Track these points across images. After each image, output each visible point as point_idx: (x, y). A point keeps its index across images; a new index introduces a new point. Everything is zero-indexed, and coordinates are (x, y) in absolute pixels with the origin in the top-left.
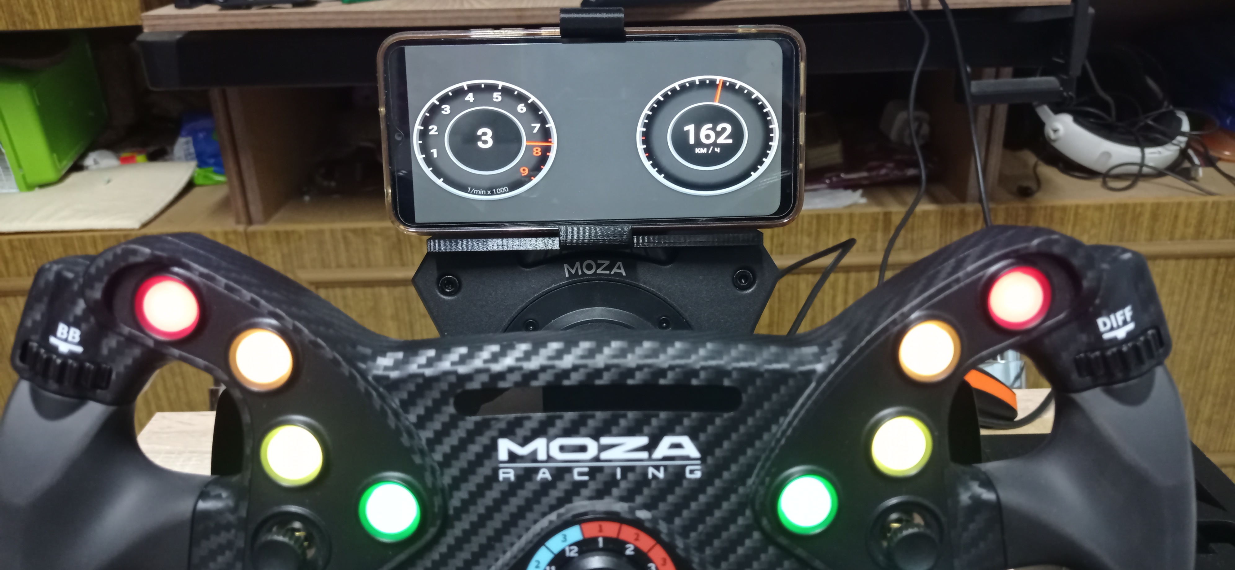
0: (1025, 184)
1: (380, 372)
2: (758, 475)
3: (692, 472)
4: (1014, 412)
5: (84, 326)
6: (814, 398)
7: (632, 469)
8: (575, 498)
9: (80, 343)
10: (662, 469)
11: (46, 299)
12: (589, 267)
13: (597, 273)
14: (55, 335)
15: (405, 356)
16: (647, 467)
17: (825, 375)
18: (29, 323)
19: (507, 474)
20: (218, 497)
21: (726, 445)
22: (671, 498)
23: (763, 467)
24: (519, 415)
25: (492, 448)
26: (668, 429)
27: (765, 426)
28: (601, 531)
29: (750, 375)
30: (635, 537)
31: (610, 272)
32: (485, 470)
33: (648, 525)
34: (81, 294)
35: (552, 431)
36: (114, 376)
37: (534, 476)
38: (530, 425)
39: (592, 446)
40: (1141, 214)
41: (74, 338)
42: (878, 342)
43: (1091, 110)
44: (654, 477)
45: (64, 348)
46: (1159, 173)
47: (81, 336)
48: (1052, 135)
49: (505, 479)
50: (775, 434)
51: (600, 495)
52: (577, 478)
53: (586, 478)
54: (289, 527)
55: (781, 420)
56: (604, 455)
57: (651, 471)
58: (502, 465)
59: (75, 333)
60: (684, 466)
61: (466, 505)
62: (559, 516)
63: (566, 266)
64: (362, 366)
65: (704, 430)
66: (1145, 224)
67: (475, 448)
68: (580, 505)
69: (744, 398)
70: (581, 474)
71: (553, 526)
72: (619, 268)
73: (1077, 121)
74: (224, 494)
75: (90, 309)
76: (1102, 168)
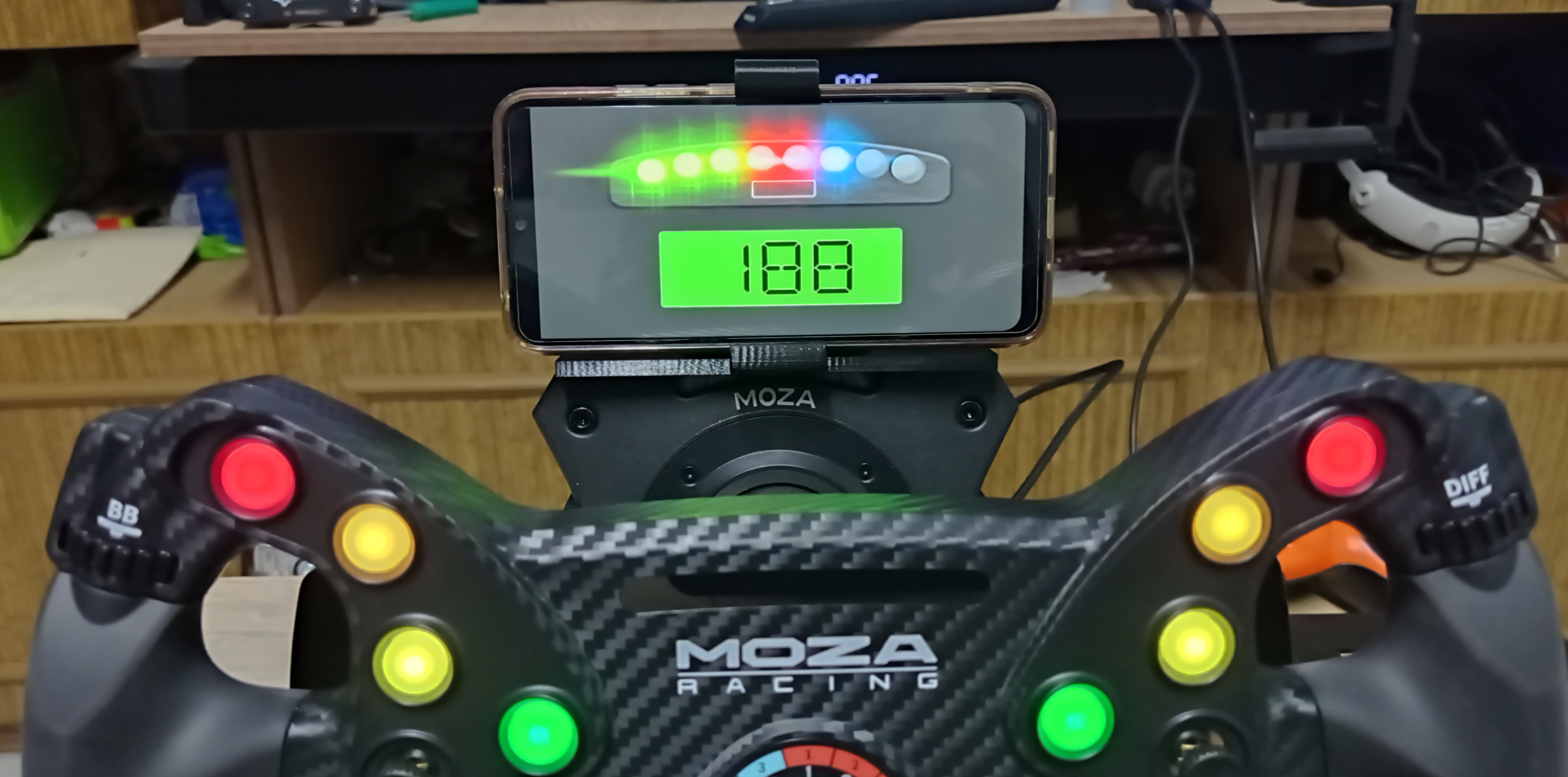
0: (1323, 265)
1: (525, 557)
2: (1011, 684)
3: (925, 681)
5: (143, 503)
6: (1082, 585)
7: (849, 677)
8: (775, 716)
9: (138, 526)
10: (887, 677)
11: (92, 468)
12: (767, 397)
13: (778, 404)
14: (105, 515)
15: (555, 534)
16: (868, 675)
17: (1096, 556)
18: (70, 499)
19: (688, 685)
20: (316, 719)
21: (969, 645)
22: (898, 715)
23: (1017, 674)
24: (702, 610)
25: (670, 651)
26: (895, 627)
27: (1021, 620)
28: (809, 757)
29: (1001, 555)
30: (853, 765)
31: (795, 404)
32: (659, 682)
33: (868, 749)
34: (141, 460)
35: (745, 630)
36: (181, 566)
37: (723, 687)
38: (716, 623)
39: (798, 649)
40: (1477, 308)
41: (130, 518)
42: (1165, 513)
43: (1413, 167)
44: (877, 687)
45: (117, 532)
46: (1502, 252)
47: (140, 518)
48: (1359, 200)
49: (685, 692)
50: (1033, 632)
51: (806, 712)
52: (778, 689)
53: (790, 690)
54: (408, 756)
55: (1040, 613)
56: (812, 661)
57: (873, 679)
58: (681, 674)
59: (131, 511)
60: (917, 673)
61: (636, 726)
62: (755, 738)
63: (736, 396)
64: (503, 549)
65: (941, 627)
66: (1484, 321)
67: (646, 653)
68: (782, 725)
69: (993, 585)
70: (783, 685)
71: (747, 753)
72: (807, 398)
73: (1392, 180)
74: (324, 715)
75: (152, 480)
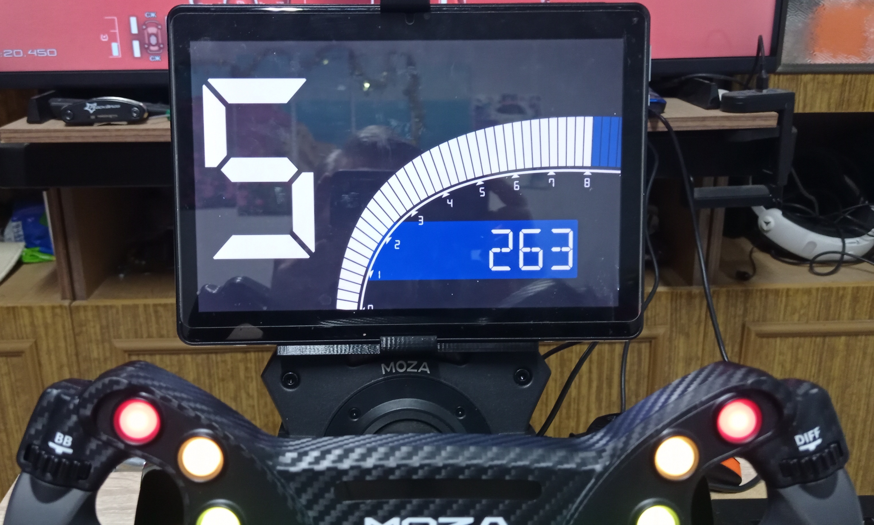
0: (743, 269)
1: (282, 468)
4: (739, 479)
5: (75, 434)
6: (594, 490)
9: (71, 447)
11: (46, 415)
12: (401, 367)
13: (408, 371)
14: (53, 441)
15: (298, 455)
17: (601, 474)
18: (33, 432)
21: (530, 524)
24: (379, 500)
25: (361, 524)
26: (488, 512)
27: (559, 510)
29: (548, 472)
31: (418, 371)
34: (76, 411)
35: (404, 512)
36: (92, 471)
38: (387, 507)
39: (433, 524)
40: (843, 296)
41: (67, 443)
42: (640, 450)
43: (798, 206)
45: (59, 450)
46: (857, 260)
47: (73, 442)
48: (765, 227)
50: (566, 517)
55: (570, 506)
59: (68, 439)
63: (383, 366)
64: (270, 463)
65: (514, 513)
66: (848, 305)
67: (347, 524)
69: (543, 488)
72: (424, 367)
73: (785, 215)
75: (82, 422)
76: (808, 255)
